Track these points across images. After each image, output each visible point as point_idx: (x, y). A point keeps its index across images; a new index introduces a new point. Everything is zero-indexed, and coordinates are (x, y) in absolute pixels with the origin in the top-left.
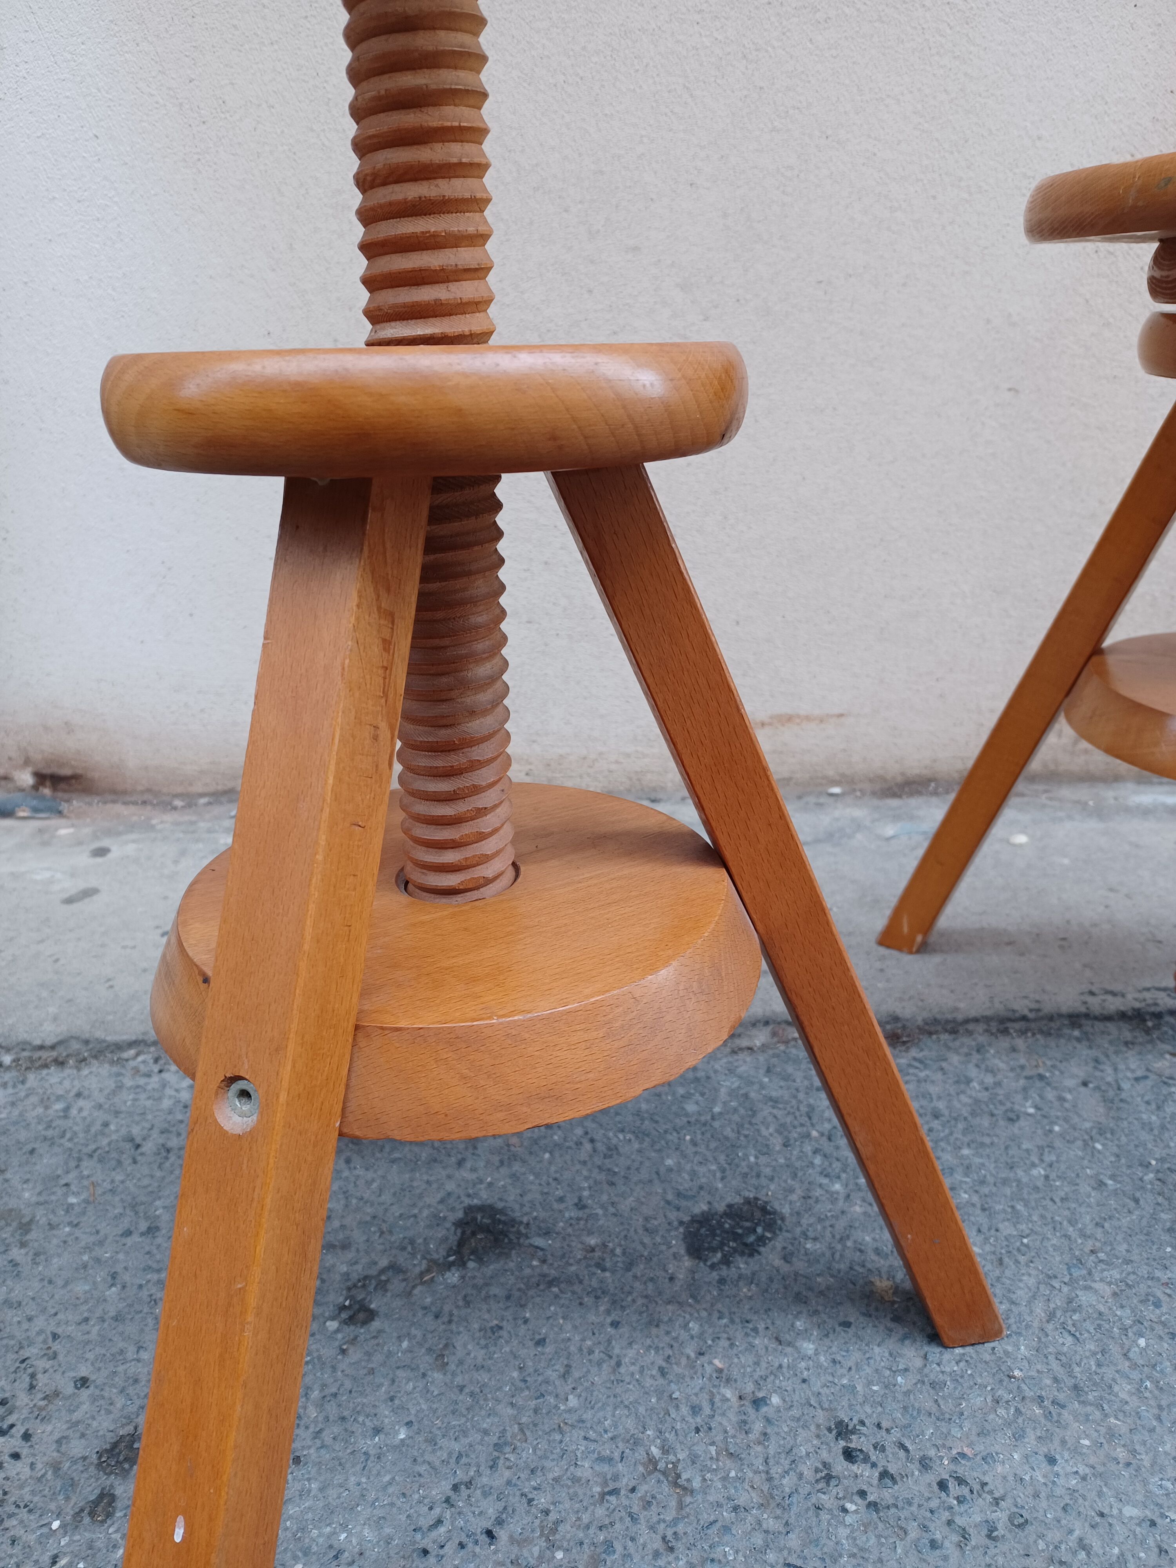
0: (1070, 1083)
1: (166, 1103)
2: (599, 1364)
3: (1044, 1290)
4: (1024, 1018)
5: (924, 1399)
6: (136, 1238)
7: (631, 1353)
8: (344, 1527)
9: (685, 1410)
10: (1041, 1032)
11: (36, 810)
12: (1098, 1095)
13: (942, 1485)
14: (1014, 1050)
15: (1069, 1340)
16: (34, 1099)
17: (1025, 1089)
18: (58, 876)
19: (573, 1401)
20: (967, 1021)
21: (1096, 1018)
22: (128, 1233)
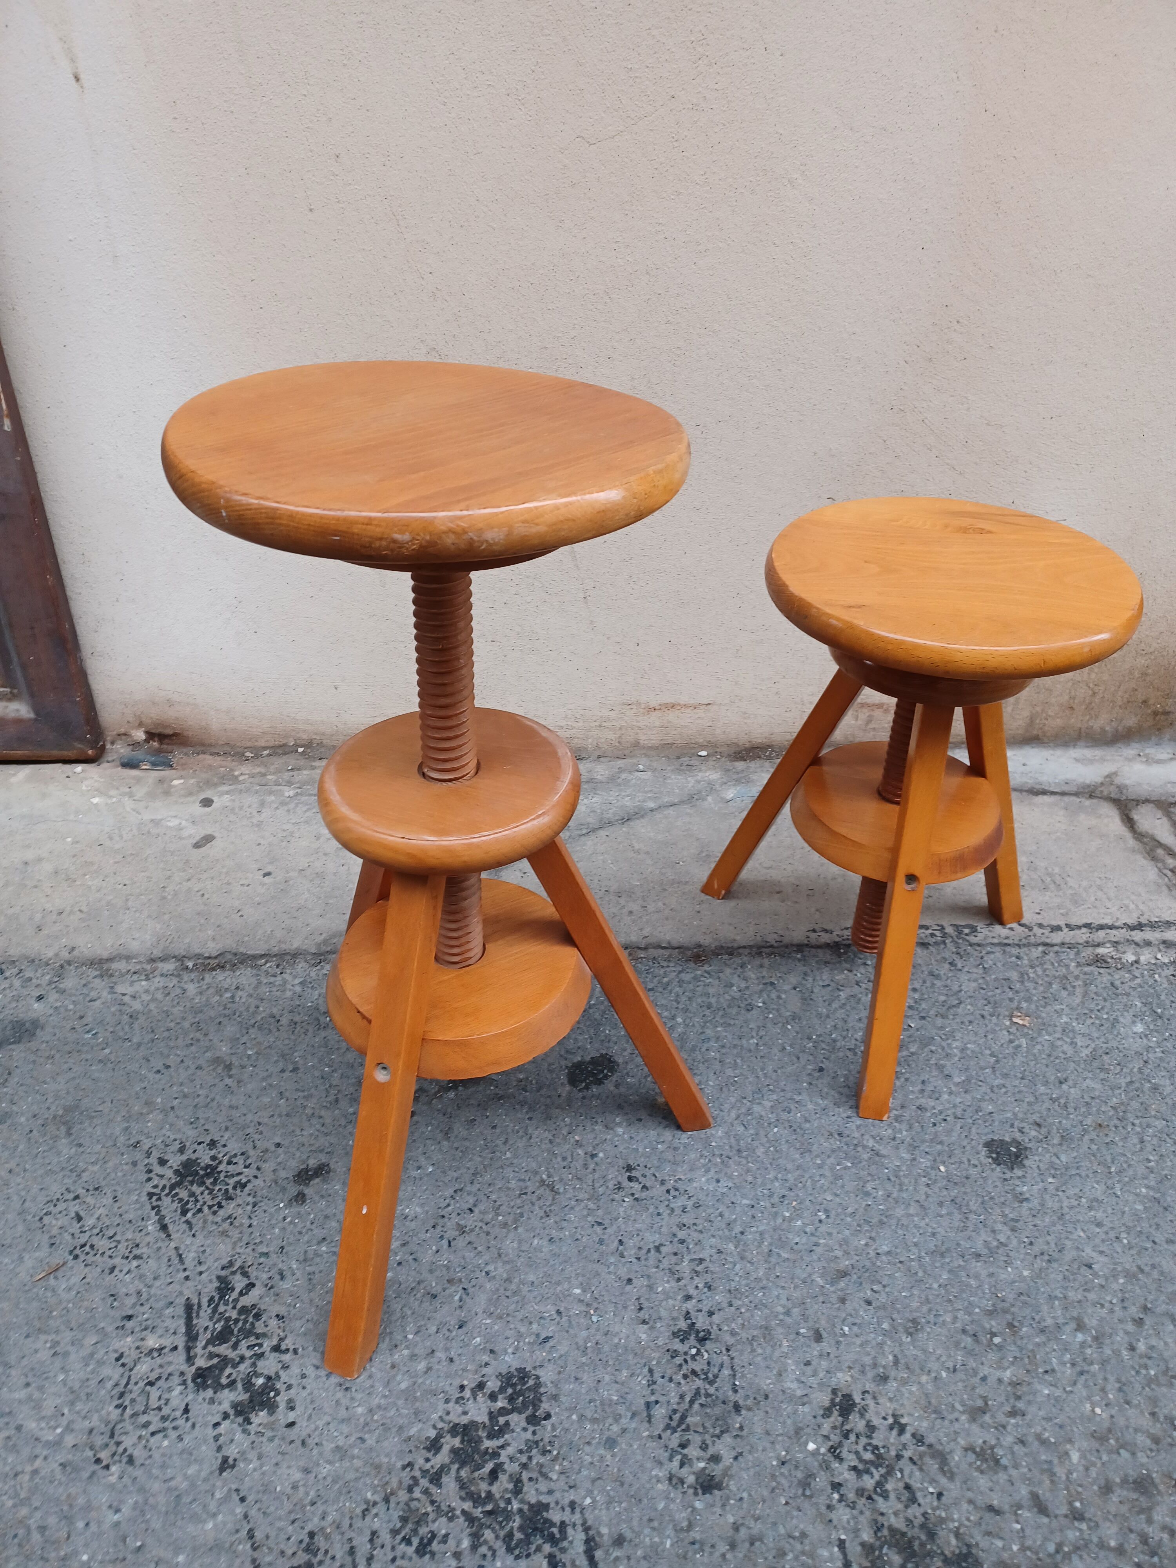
0: (786, 987)
1: (289, 994)
2: (522, 1137)
3: (738, 1104)
4: (772, 946)
5: (669, 1155)
6: (287, 1074)
7: (537, 1133)
8: (408, 1207)
9: (559, 1159)
10: (780, 955)
11: (154, 764)
12: (800, 995)
13: (668, 1191)
14: (761, 966)
15: (743, 1128)
16: (211, 991)
17: (761, 991)
18: (184, 823)
19: (508, 1155)
20: (739, 948)
21: (812, 947)
22: (283, 1071)
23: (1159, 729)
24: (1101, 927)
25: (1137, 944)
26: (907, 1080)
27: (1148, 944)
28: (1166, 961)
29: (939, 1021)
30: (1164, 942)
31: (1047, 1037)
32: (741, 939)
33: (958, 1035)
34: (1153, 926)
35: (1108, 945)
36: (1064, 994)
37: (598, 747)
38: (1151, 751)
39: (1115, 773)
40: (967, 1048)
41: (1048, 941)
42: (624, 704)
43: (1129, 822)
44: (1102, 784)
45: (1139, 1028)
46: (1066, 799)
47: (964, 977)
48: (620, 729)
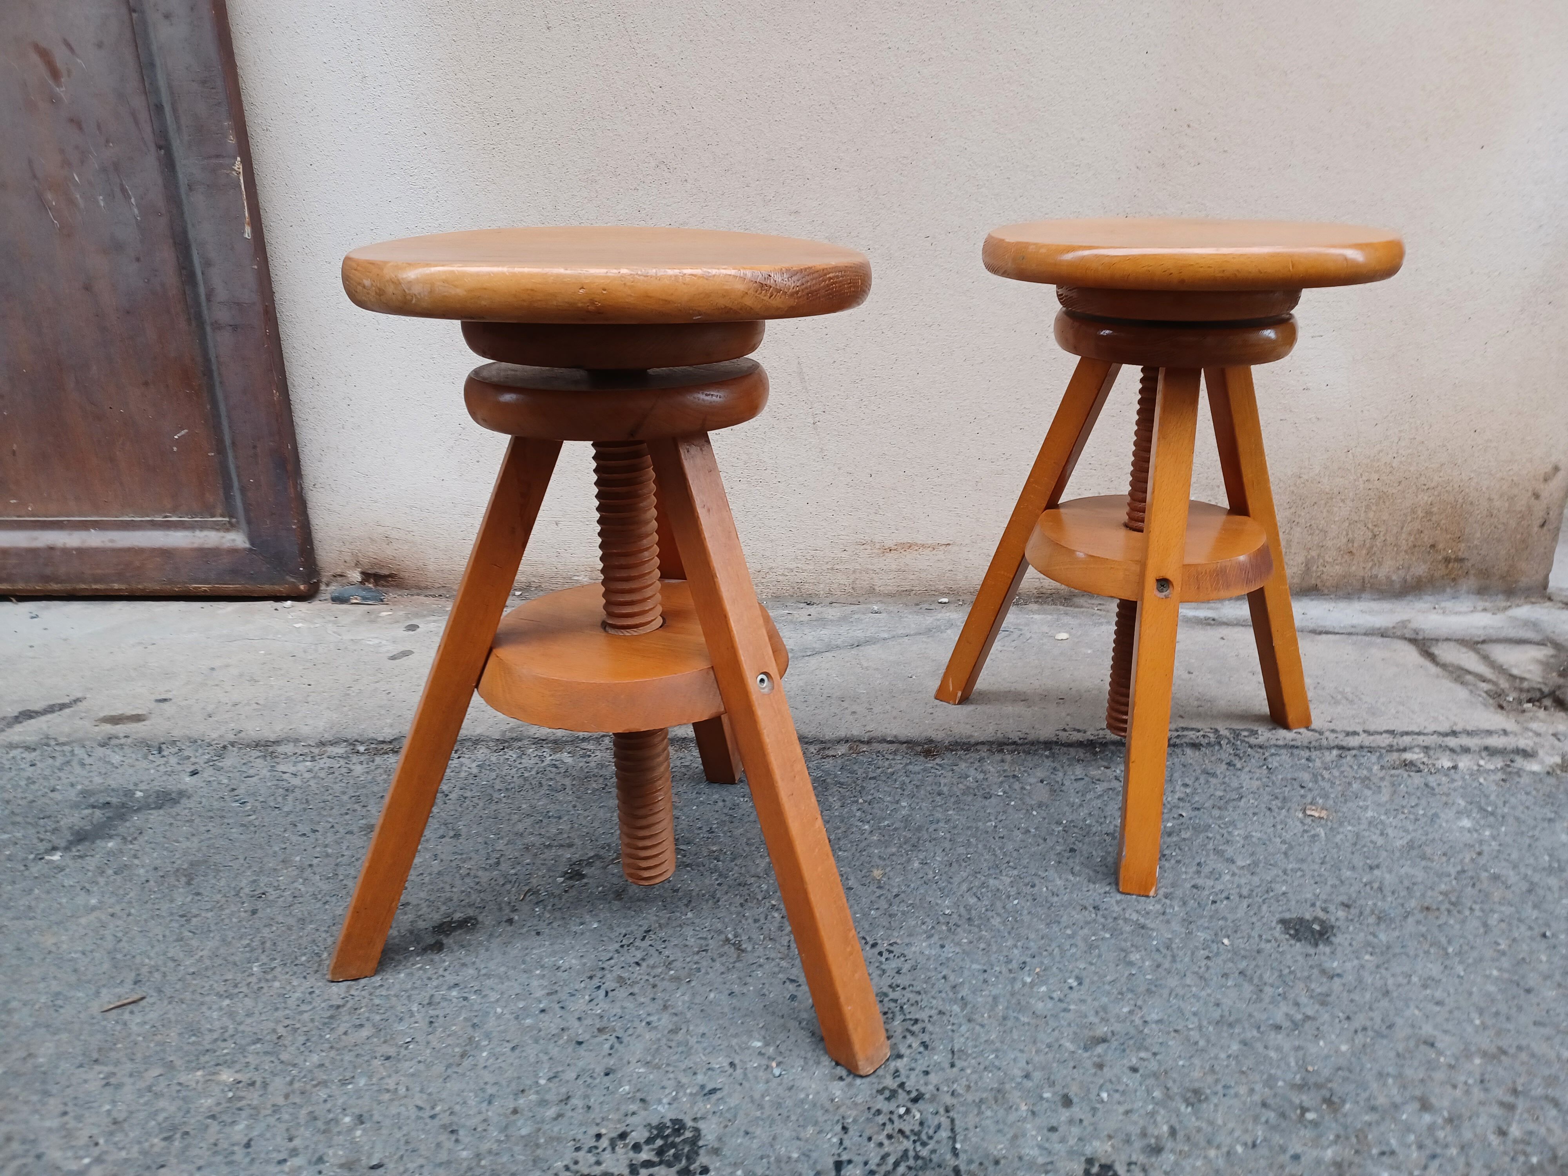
0: (1032, 780)
1: (463, 775)
2: (707, 901)
3: (971, 878)
4: (1014, 743)
5: (884, 921)
6: (447, 839)
7: (726, 897)
8: (562, 958)
9: (750, 921)
10: (1024, 752)
11: (364, 598)
12: (1048, 787)
13: (881, 954)
14: (1003, 761)
15: (976, 899)
16: (380, 771)
17: (1002, 782)
18: (384, 642)
19: (690, 915)
20: (977, 744)
21: (1063, 745)
22: (443, 837)
23: (1454, 580)
24: (1407, 733)
25: (1452, 750)
26: (1178, 862)
27: (1466, 750)
28: (1492, 767)
29: (1216, 813)
30: (1486, 748)
31: (1350, 828)
32: (978, 735)
33: (1240, 825)
34: (1469, 733)
35: (1417, 750)
36: (1368, 793)
37: (830, 593)
38: (1449, 605)
39: (1409, 621)
40: (1252, 836)
41: (1344, 744)
42: (857, 543)
43: (1431, 657)
44: (1394, 628)
45: (1466, 823)
46: (1354, 638)
47: (1244, 776)
48: (854, 572)
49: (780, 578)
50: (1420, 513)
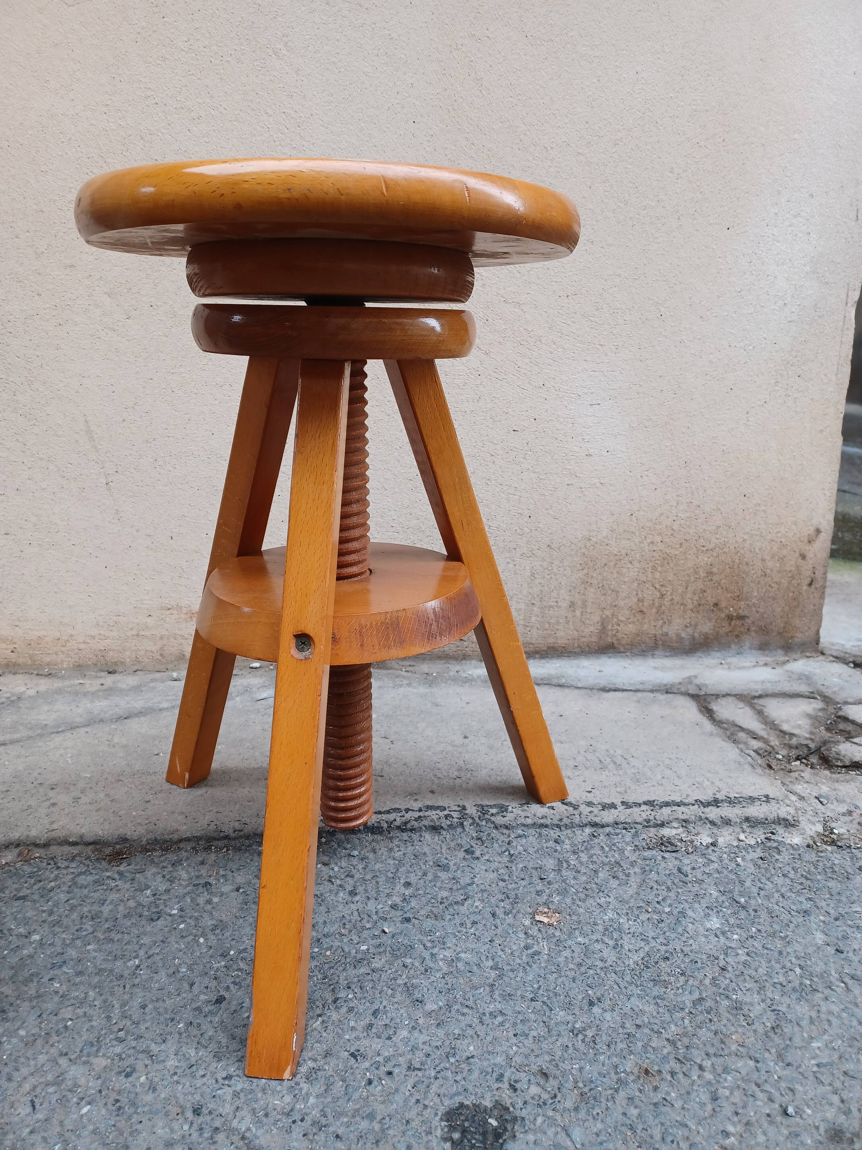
0: (226, 889)
4: (227, 837)
14: (202, 863)
17: (186, 895)
20: (181, 841)
23: (737, 636)
24: (667, 804)
25: (713, 823)
26: (351, 1010)
27: (727, 822)
28: (753, 842)
29: (428, 924)
30: (747, 819)
31: (580, 939)
32: (185, 830)
33: (450, 942)
34: (731, 802)
35: (675, 824)
36: (614, 883)
37: (137, 661)
38: (734, 660)
39: (696, 677)
40: (459, 959)
41: (597, 820)
42: (162, 608)
43: (709, 713)
44: (680, 683)
45: (715, 923)
46: (639, 694)
47: (479, 867)
48: (161, 638)
49: (82, 646)
50: (703, 574)
